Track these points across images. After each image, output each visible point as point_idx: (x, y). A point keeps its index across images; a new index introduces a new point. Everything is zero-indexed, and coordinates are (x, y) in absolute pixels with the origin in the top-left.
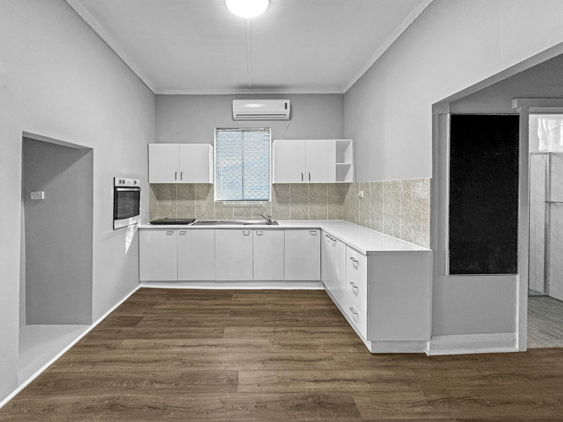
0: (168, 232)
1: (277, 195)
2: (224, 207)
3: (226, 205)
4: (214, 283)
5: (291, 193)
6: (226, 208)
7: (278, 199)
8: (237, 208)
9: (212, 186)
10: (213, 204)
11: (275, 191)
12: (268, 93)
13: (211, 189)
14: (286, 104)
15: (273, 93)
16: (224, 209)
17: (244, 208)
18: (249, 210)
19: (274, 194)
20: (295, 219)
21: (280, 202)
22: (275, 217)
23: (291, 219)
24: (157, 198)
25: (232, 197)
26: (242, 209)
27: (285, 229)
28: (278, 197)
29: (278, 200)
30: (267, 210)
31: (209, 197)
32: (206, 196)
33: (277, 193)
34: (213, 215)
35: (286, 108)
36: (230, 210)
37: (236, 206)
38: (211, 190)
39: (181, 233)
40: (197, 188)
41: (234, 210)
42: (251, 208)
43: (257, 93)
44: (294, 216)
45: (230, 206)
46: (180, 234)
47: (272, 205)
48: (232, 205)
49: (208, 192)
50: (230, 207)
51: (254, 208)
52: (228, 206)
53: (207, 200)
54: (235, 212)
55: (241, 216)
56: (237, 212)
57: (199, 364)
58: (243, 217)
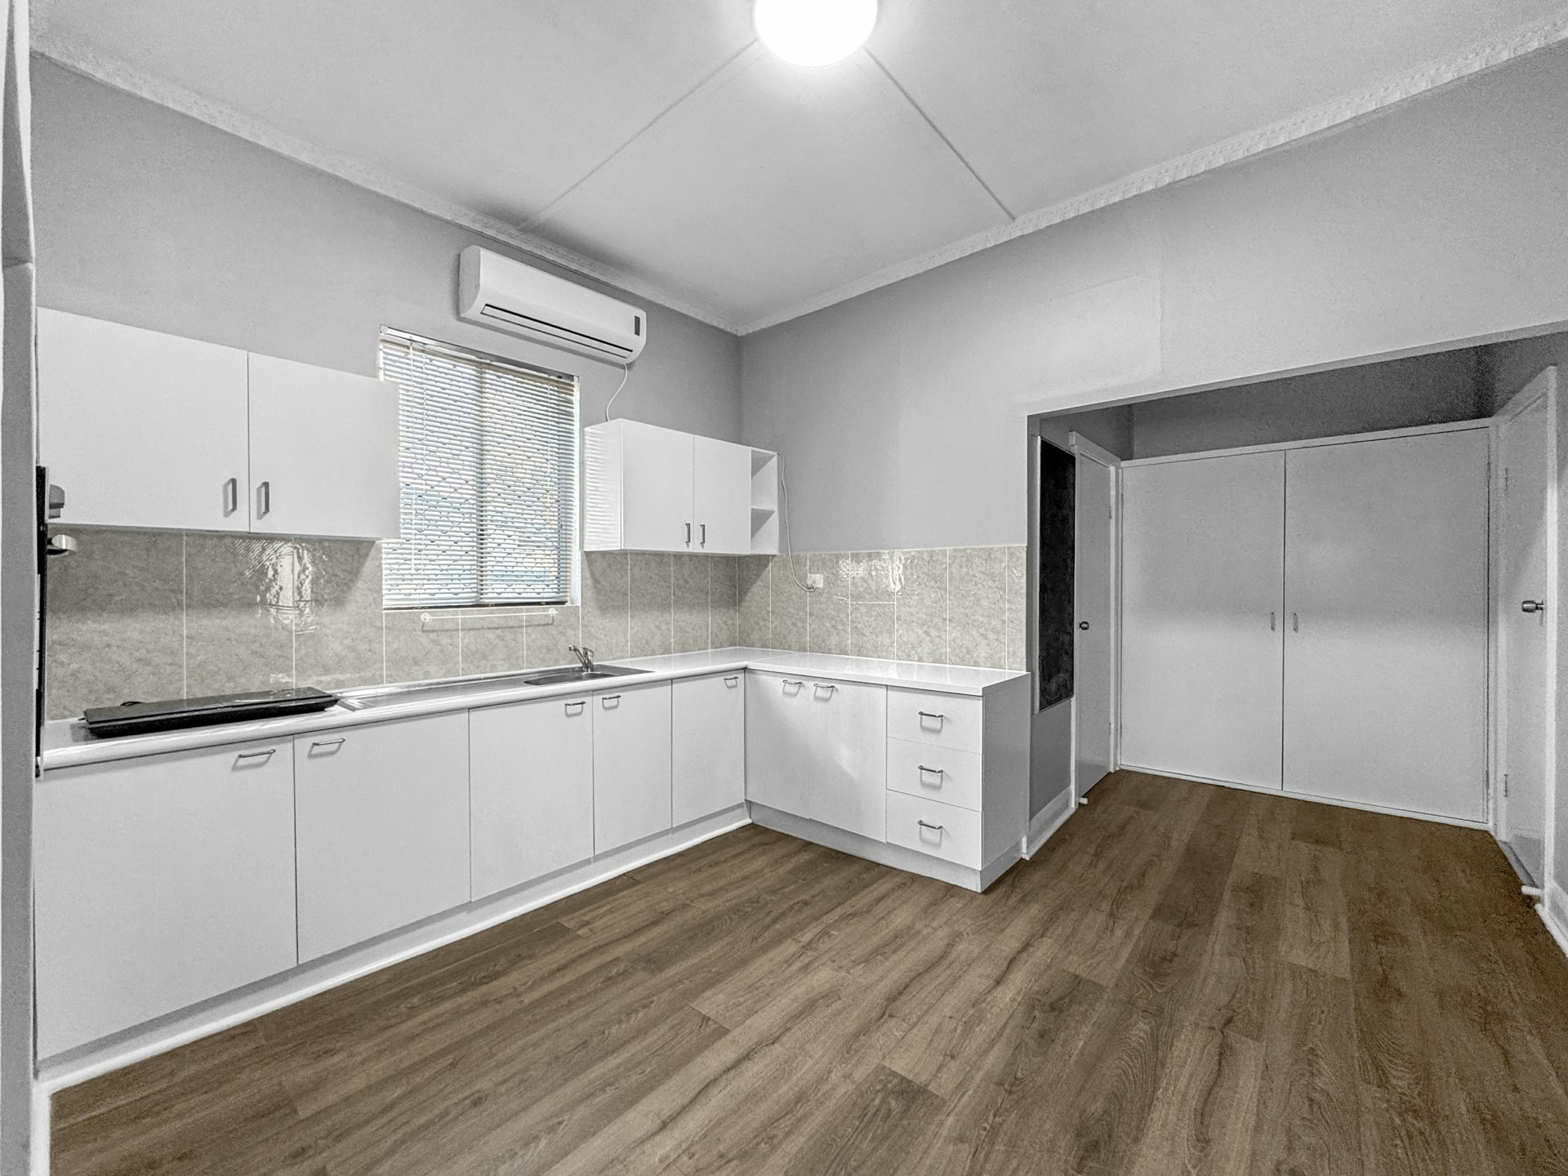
0: (241, 756)
1: (596, 587)
2: (424, 631)
3: (432, 624)
4: (463, 915)
5: (633, 580)
6: (433, 636)
7: (600, 597)
8: (470, 632)
9: (372, 549)
10: (377, 623)
11: (592, 574)
12: (573, 266)
13: (368, 560)
14: (637, 320)
15: (585, 271)
16: (423, 639)
17: (498, 632)
18: (512, 636)
19: (589, 582)
21: (604, 609)
23: (632, 657)
25: (437, 596)
26: (490, 635)
27: (672, 680)
28: (598, 592)
29: (598, 600)
30: (570, 632)
31: (356, 595)
32: (343, 591)
33: (596, 582)
35: (637, 332)
36: (445, 641)
37: (469, 626)
38: (367, 568)
39: (317, 750)
41: (461, 640)
42: (520, 630)
43: (539, 252)
45: (444, 627)
46: (311, 756)
47: (583, 618)
48: (455, 621)
49: (355, 573)
50: (446, 630)
51: (530, 629)
52: (437, 627)
53: (351, 608)
54: (467, 646)
55: (488, 661)
56: (473, 648)
57: (785, 1124)
58: (495, 663)
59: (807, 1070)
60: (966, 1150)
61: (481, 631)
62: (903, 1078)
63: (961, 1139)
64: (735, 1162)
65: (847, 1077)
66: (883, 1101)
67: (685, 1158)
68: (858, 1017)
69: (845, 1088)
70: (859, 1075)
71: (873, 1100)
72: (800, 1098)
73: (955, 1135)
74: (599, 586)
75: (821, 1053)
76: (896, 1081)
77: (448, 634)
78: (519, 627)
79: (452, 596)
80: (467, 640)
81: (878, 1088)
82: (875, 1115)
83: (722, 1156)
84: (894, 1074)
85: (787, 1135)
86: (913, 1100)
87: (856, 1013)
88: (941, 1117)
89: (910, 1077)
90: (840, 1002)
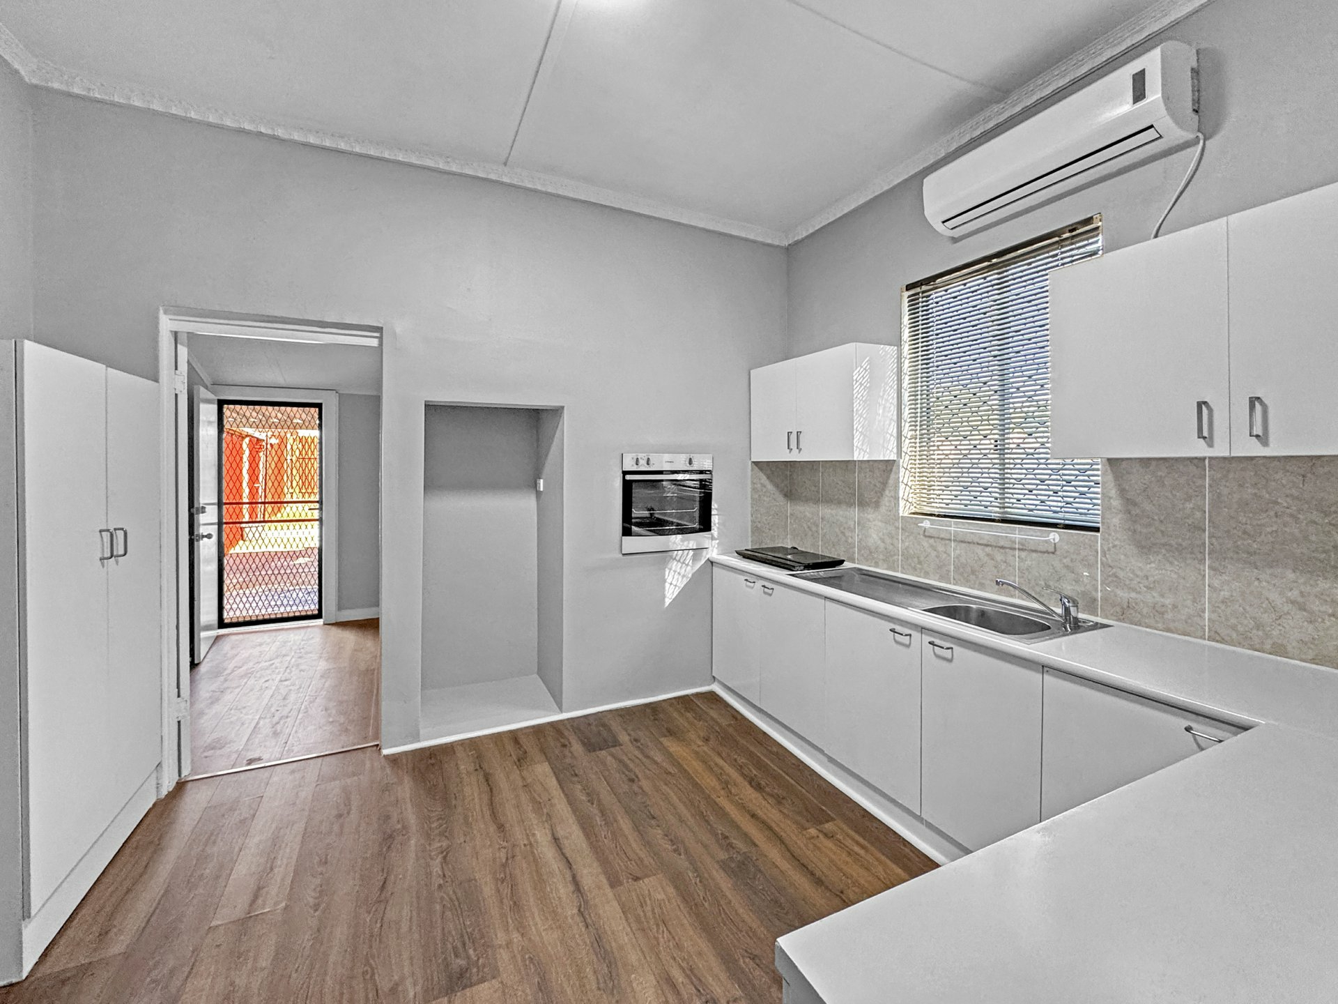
1: (1129, 509)
2: (925, 536)
3: (931, 531)
5: (1217, 503)
6: (932, 541)
7: (1140, 526)
8: (964, 545)
9: (894, 468)
10: (897, 525)
13: (893, 476)
16: (925, 544)
17: (988, 549)
18: (1003, 557)
20: (1240, 644)
21: (1148, 546)
22: (1118, 609)
24: (786, 496)
26: (982, 551)
28: (1136, 519)
29: (1135, 531)
30: (1082, 569)
31: (885, 501)
32: (878, 498)
34: (896, 557)
36: (940, 548)
37: (959, 538)
38: (891, 482)
40: (859, 472)
41: (954, 550)
42: (1011, 552)
44: (1234, 628)
45: (942, 536)
47: (1104, 554)
48: (949, 532)
49: (884, 484)
50: (942, 539)
51: (1023, 554)
52: (935, 534)
53: (883, 509)
54: (958, 557)
55: (977, 577)
56: (963, 560)
57: (506, 891)
58: (984, 581)
59: (538, 924)
60: (384, 985)
61: (971, 545)
62: (471, 985)
63: (394, 990)
64: (504, 861)
65: (509, 944)
66: (468, 957)
67: (526, 842)
68: (563, 992)
69: (501, 938)
70: (504, 955)
71: (475, 950)
72: (517, 906)
73: (400, 988)
74: (1135, 511)
75: (545, 938)
76: (475, 978)
77: (943, 542)
78: (1011, 549)
79: (963, 506)
80: (958, 552)
81: (480, 961)
82: (464, 944)
83: (513, 857)
84: (482, 980)
85: (498, 891)
86: (450, 977)
87: (569, 991)
88: (419, 988)
89: (468, 992)
90: (594, 986)
